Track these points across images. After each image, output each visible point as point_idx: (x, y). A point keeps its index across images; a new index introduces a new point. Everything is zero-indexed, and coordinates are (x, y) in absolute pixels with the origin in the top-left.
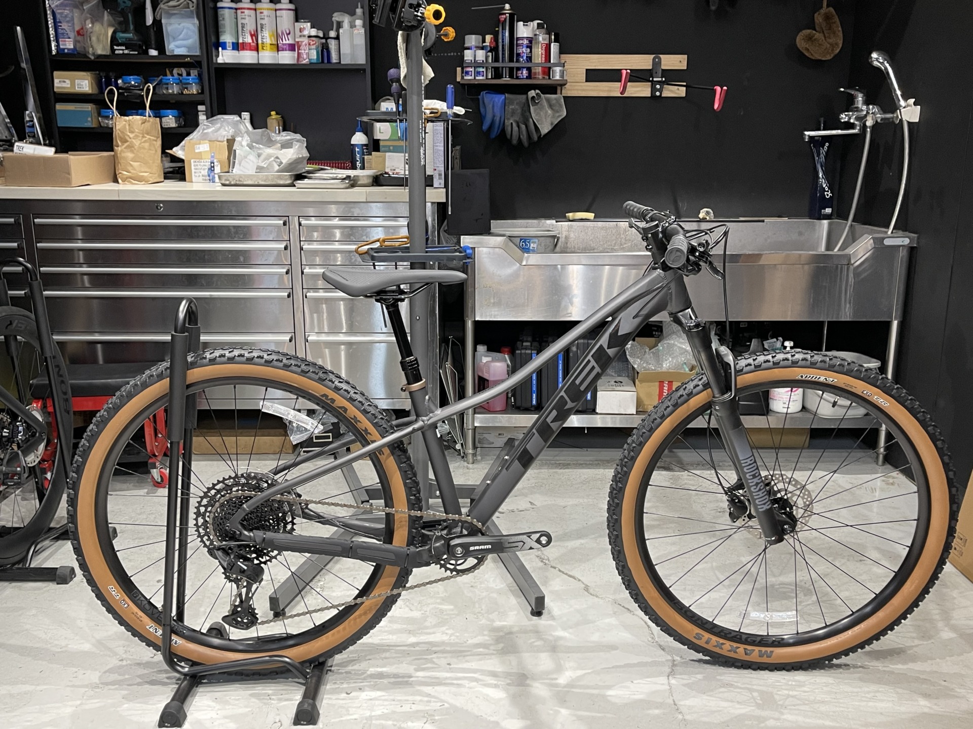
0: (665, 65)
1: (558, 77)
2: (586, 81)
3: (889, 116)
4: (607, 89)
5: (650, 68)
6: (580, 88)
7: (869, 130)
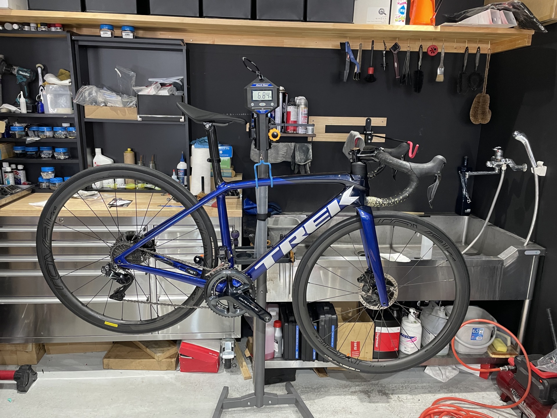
0: (373, 124)
1: (310, 132)
2: (326, 132)
4: (338, 137)
5: (365, 125)
6: (321, 136)
7: (503, 172)
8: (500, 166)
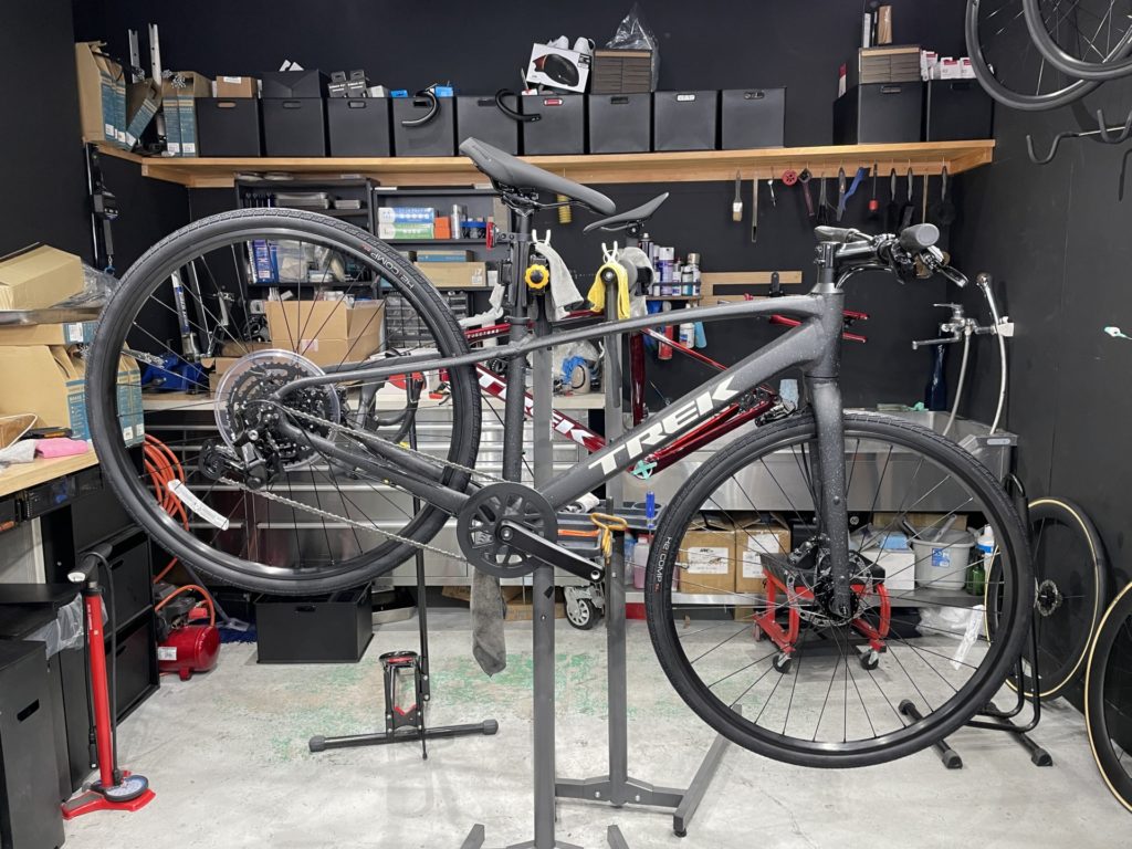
0: (782, 280)
2: (715, 294)
3: (986, 328)
5: (770, 282)
7: (967, 339)
8: (961, 330)
